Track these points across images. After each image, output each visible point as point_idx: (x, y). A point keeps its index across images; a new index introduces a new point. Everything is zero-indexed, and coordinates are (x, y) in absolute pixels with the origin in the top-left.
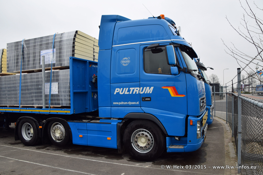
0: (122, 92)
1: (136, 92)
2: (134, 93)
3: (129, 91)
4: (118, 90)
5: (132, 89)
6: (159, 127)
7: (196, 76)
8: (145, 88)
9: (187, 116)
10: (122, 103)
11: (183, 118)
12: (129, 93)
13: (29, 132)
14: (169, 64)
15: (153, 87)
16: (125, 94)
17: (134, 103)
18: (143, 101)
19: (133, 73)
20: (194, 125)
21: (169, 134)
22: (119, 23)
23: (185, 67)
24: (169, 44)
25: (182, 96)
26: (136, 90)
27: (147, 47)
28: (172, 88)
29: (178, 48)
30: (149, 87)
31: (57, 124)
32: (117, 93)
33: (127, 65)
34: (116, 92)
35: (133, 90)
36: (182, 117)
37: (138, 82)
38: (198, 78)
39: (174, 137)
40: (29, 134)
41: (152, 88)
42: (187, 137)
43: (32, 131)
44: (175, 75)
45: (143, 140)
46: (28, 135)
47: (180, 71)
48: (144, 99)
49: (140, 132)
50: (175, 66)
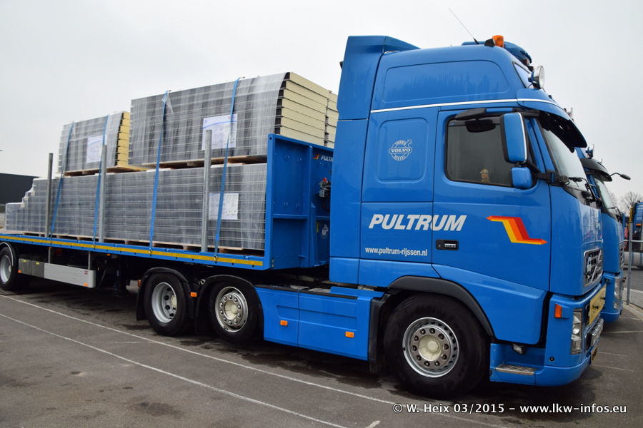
0: (388, 224)
1: (422, 226)
2: (418, 228)
3: (405, 222)
4: (378, 219)
5: (412, 218)
6: (474, 315)
7: (578, 194)
8: (445, 217)
9: (549, 295)
10: (387, 251)
11: (536, 300)
12: (404, 226)
13: (168, 304)
14: (508, 160)
15: (466, 216)
16: (395, 228)
17: (415, 253)
18: (438, 248)
19: (418, 179)
20: (566, 320)
21: (499, 336)
22: (389, 56)
23: (550, 168)
24: (511, 109)
25: (539, 243)
26: (424, 221)
27: (455, 115)
28: (513, 220)
29: (534, 119)
30: (454, 217)
31: (231, 290)
32: (375, 225)
33: (403, 158)
34: (373, 222)
35: (416, 221)
36: (535, 295)
37: (429, 201)
38: (583, 200)
39: (511, 344)
40: (168, 307)
41: (463, 218)
42: (544, 347)
43: (174, 302)
44: (523, 188)
45: (433, 344)
46: (165, 311)
47: (537, 179)
48: (442, 243)
49: (426, 324)
50: (523, 165)
